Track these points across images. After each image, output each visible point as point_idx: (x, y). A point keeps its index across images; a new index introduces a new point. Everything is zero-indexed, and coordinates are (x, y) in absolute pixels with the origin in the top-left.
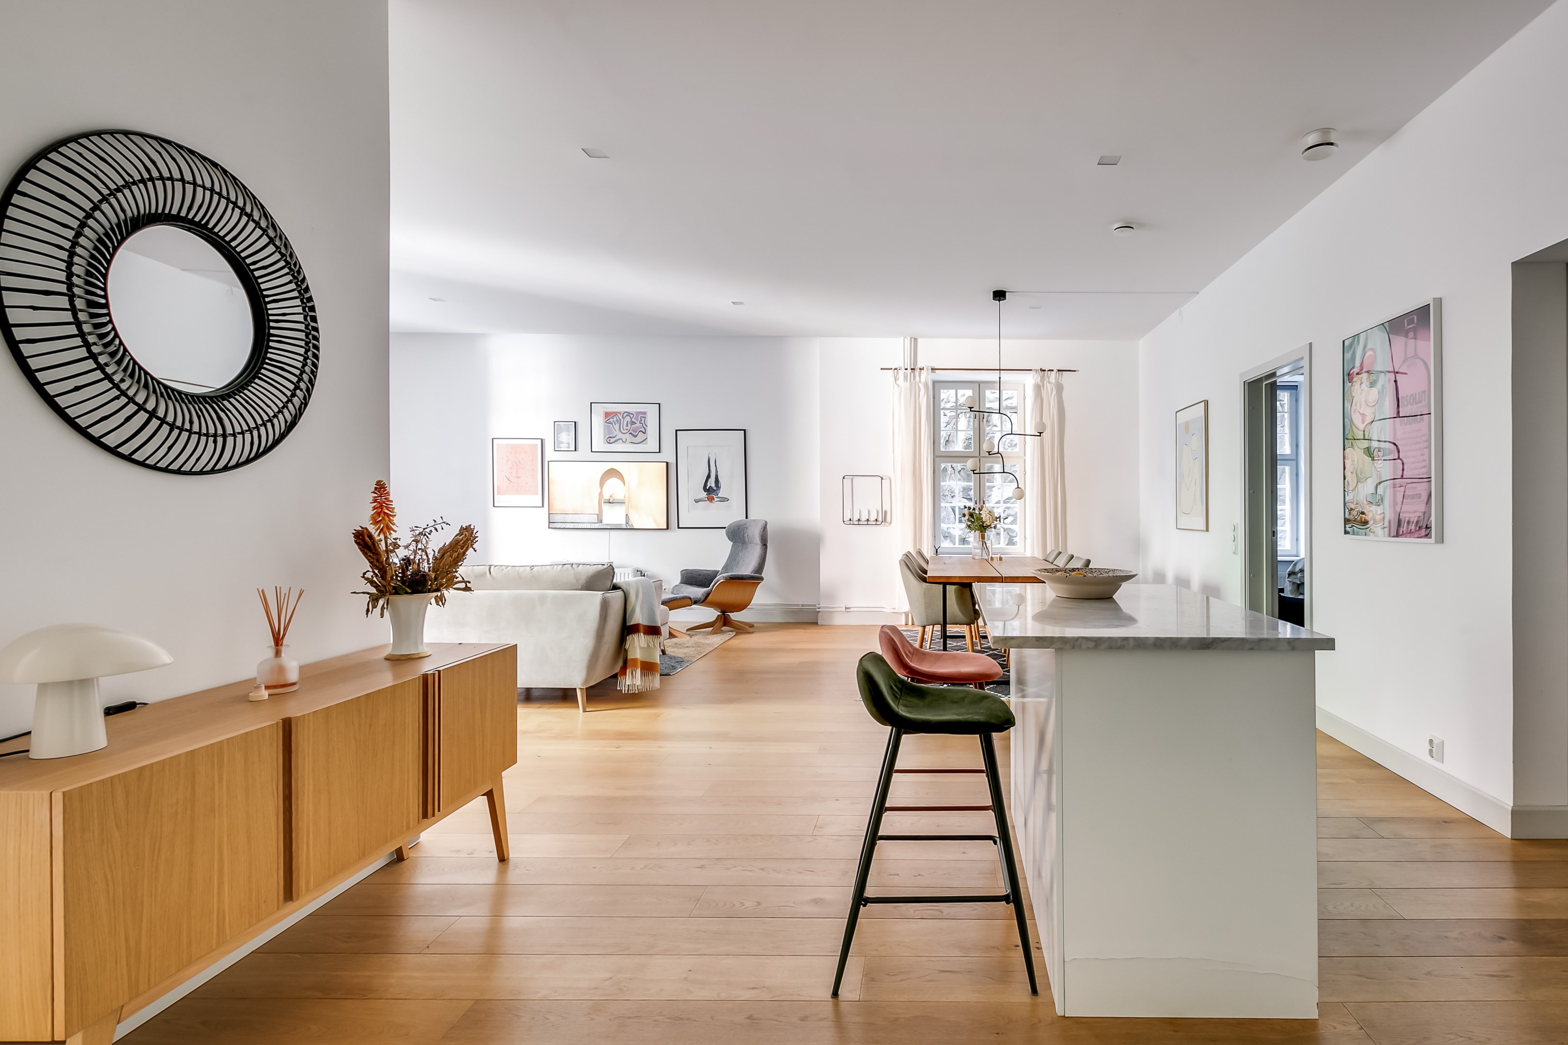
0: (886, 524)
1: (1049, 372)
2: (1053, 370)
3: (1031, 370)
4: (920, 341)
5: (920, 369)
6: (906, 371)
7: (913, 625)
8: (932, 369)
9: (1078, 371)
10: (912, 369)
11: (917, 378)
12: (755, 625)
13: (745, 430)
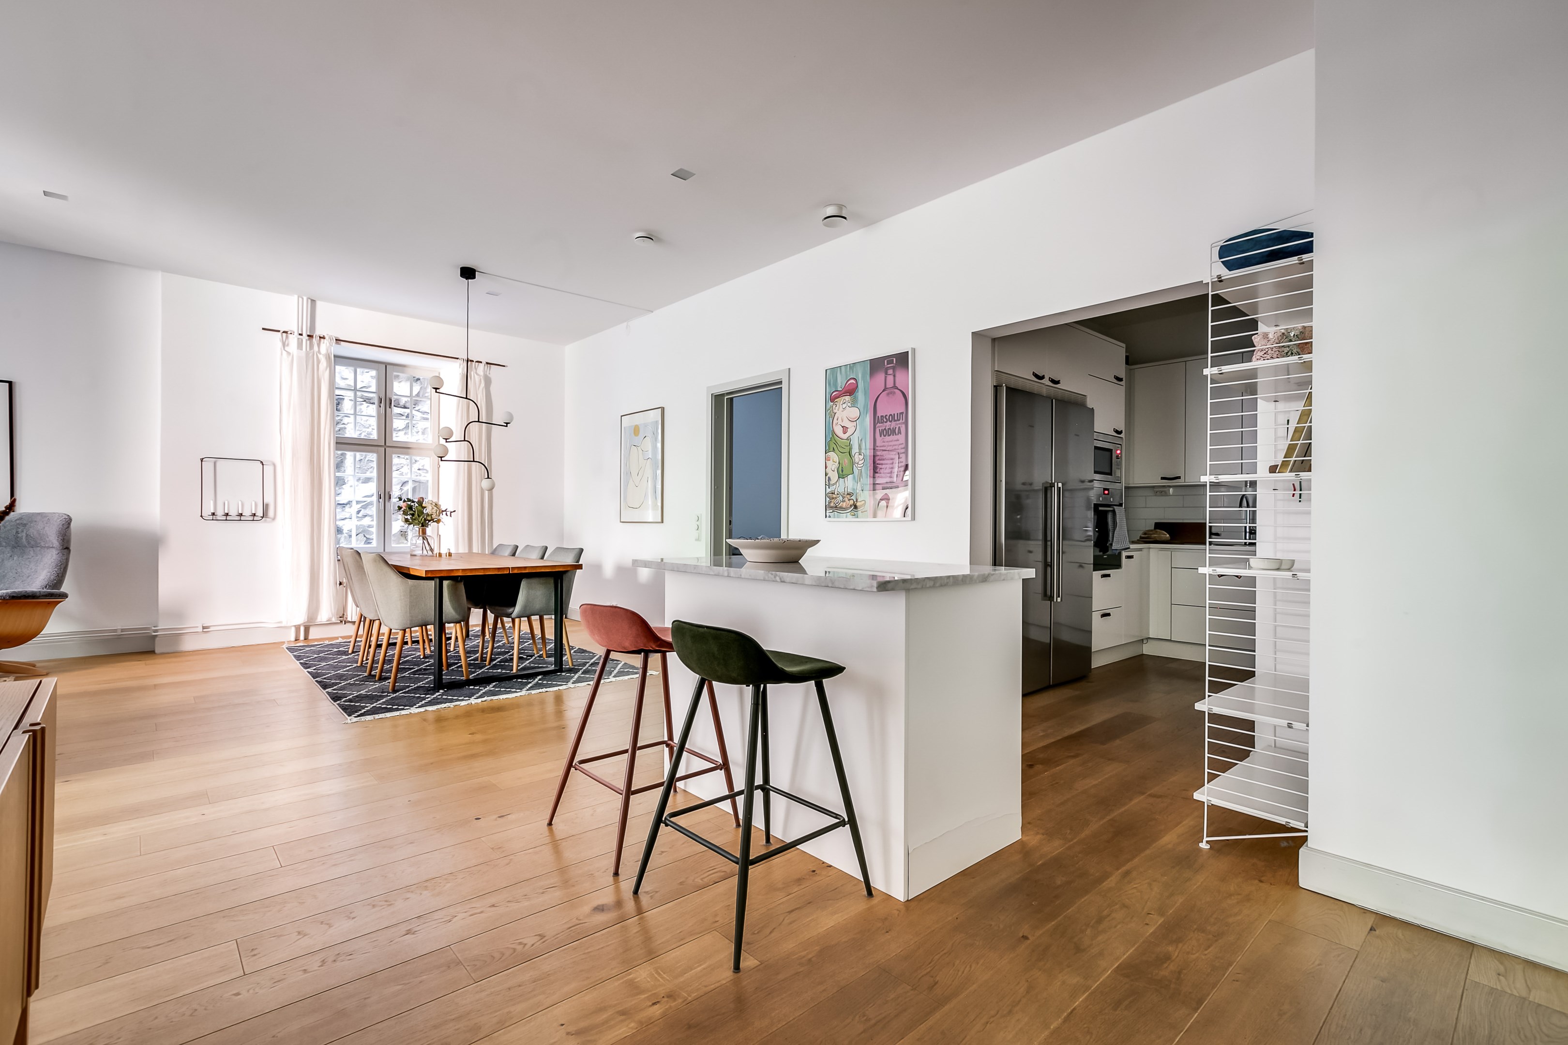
0: (268, 519)
1: (477, 363)
2: (481, 362)
3: (458, 358)
4: (319, 304)
5: (320, 337)
6: (300, 337)
7: (305, 639)
8: (336, 340)
9: (507, 366)
10: (308, 336)
11: (316, 348)
12: (38, 665)
13: (10, 383)
